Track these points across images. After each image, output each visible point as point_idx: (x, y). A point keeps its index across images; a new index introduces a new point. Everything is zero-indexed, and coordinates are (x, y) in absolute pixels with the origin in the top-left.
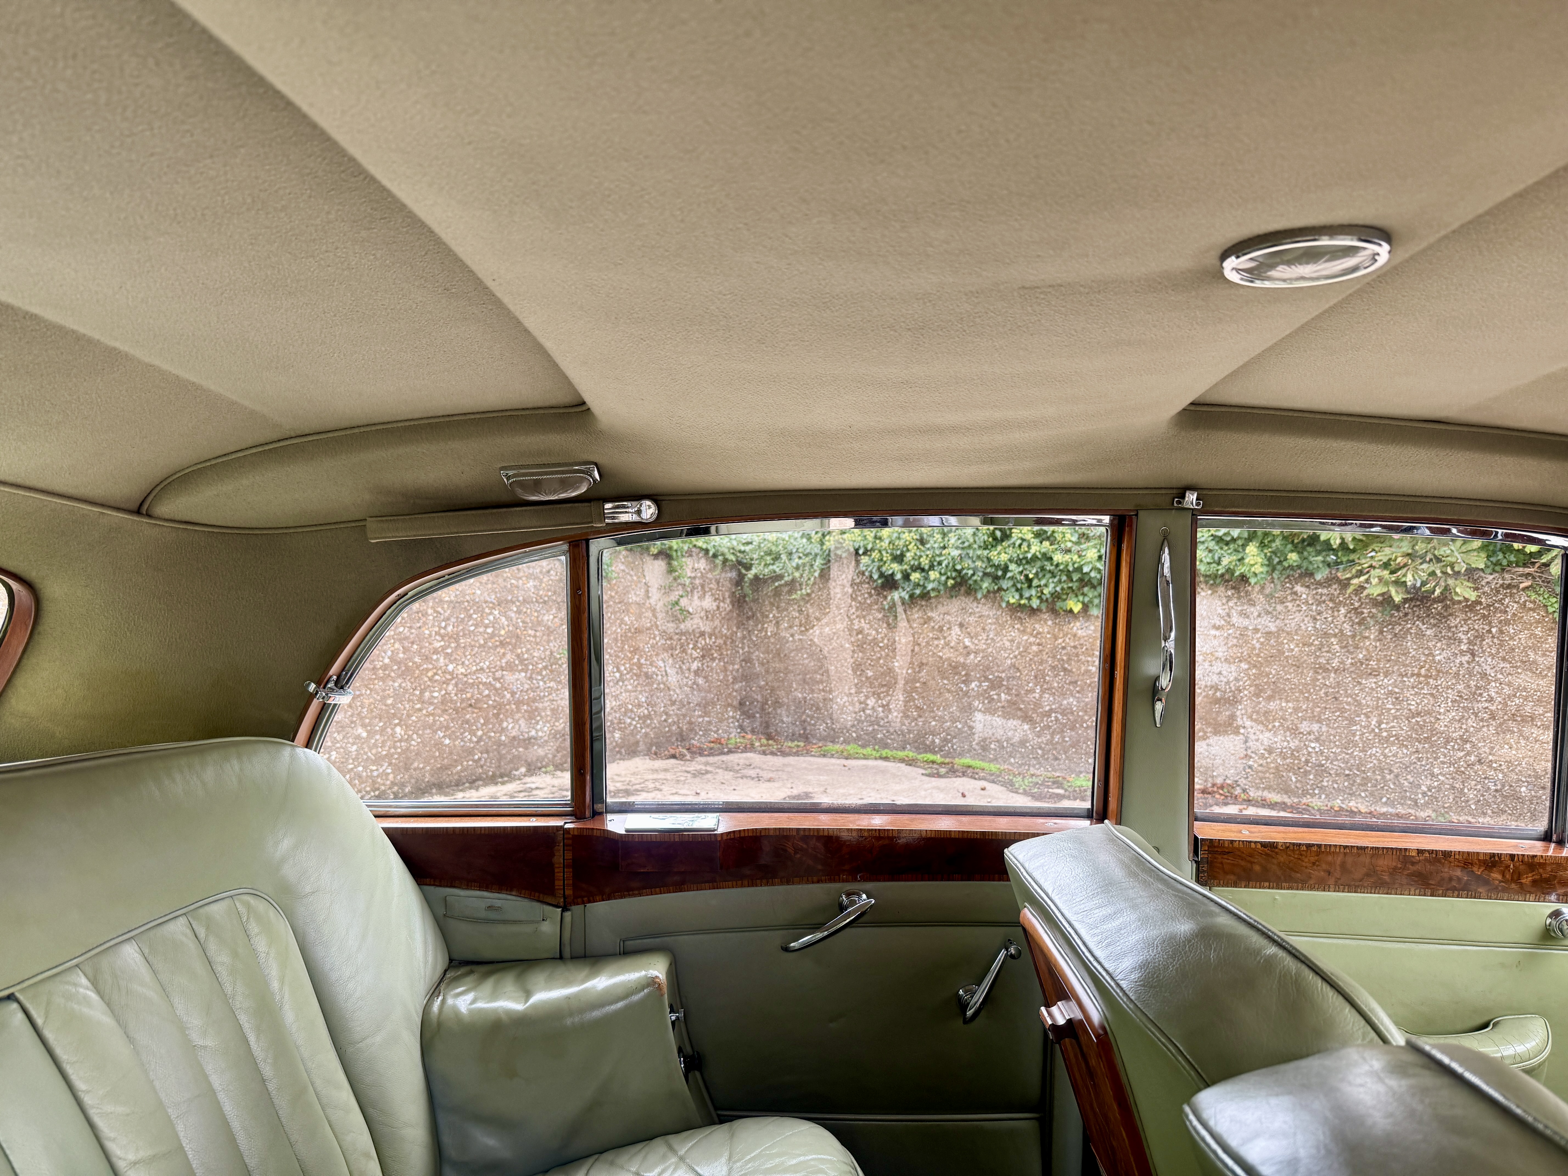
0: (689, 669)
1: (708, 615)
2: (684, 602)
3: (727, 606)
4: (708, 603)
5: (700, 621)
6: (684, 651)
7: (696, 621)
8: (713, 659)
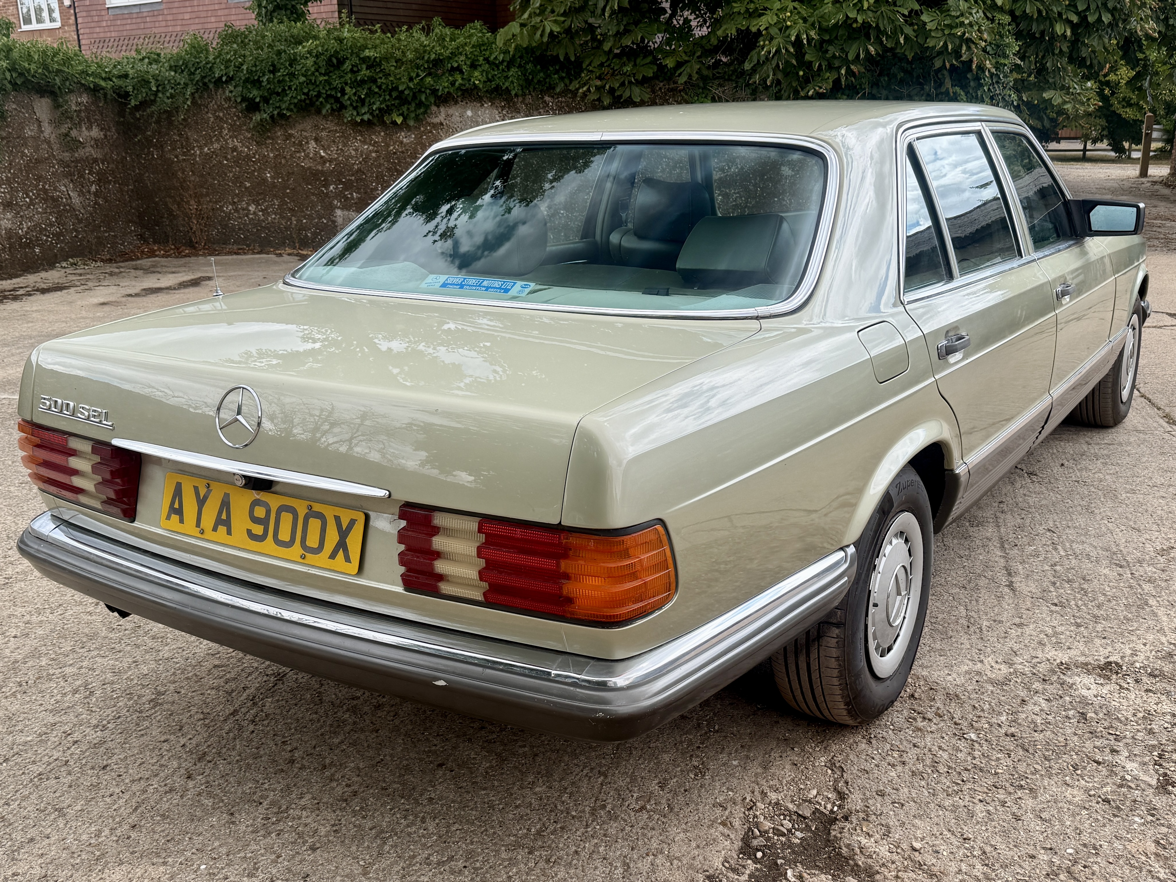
0: (89, 192)
1: (97, 143)
2: (74, 133)
3: (113, 133)
4: (95, 132)
5: (91, 149)
6: (82, 176)
7: (88, 149)
8: (109, 182)
